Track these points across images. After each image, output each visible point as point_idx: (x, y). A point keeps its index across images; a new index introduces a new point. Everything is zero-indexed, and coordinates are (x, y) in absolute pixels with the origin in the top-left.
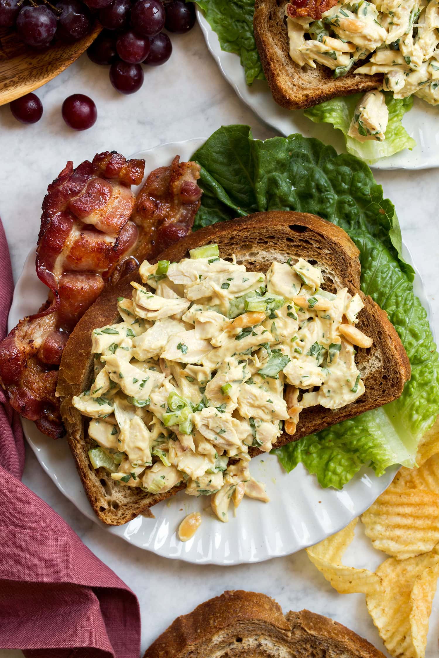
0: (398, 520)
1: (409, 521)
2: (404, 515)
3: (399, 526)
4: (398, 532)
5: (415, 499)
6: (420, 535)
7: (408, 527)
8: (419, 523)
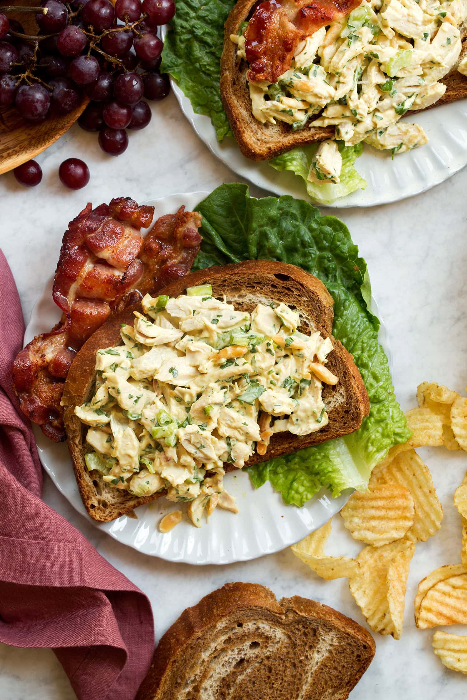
0: (373, 512)
1: (382, 513)
2: (378, 508)
3: (373, 518)
4: (373, 523)
5: (386, 493)
6: (392, 524)
7: (382, 518)
8: (391, 514)
